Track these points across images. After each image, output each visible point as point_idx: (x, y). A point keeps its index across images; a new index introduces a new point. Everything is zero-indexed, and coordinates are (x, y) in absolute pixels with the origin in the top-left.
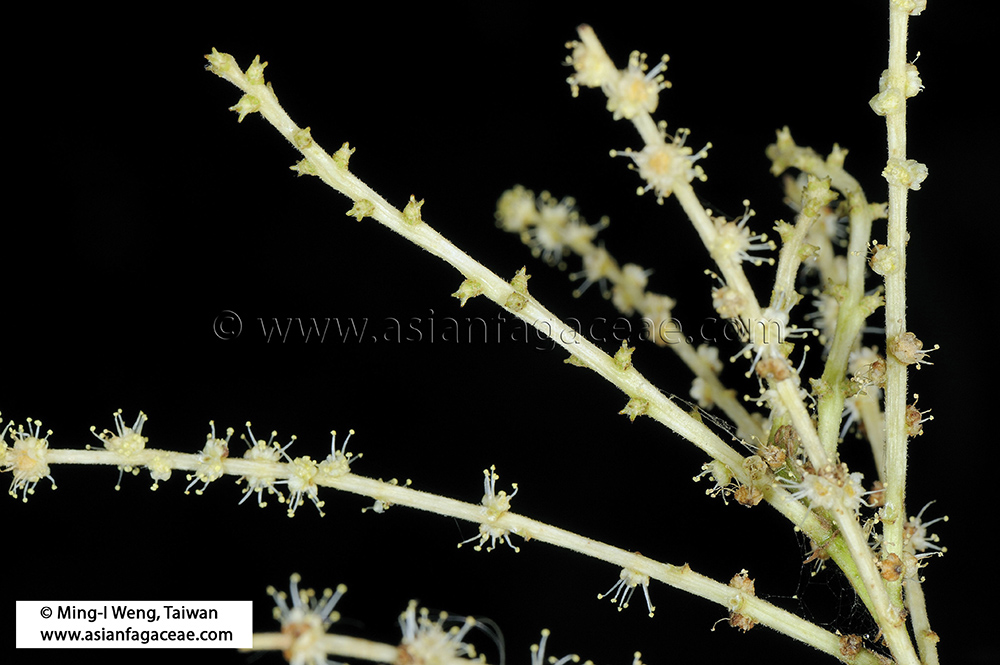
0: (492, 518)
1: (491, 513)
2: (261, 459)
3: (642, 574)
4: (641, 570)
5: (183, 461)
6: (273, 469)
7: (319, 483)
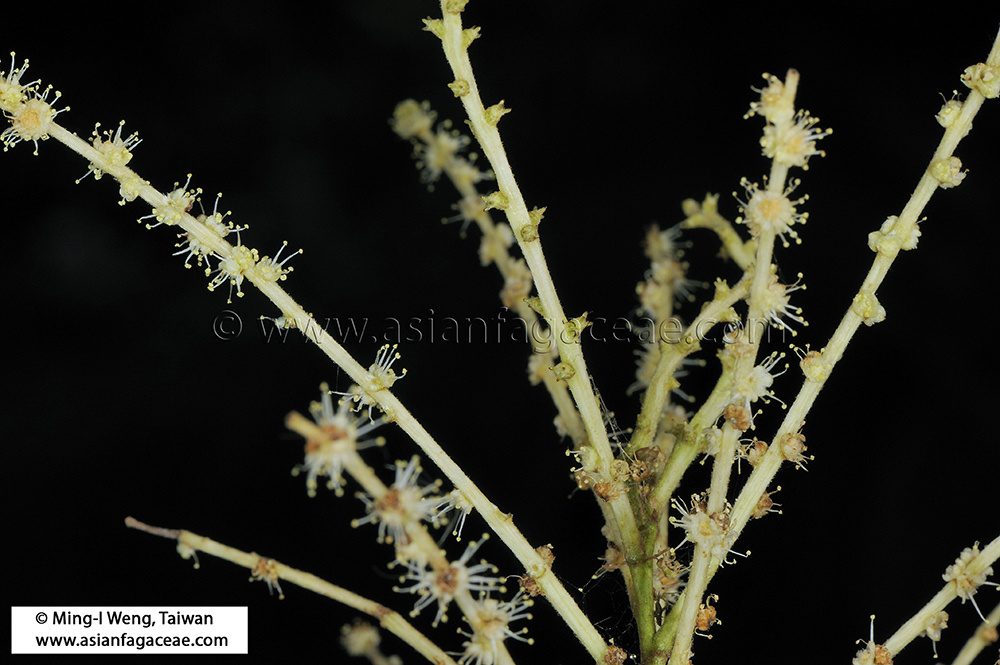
0: (373, 387)
1: (374, 382)
2: (211, 228)
3: (470, 502)
4: (472, 499)
5: (151, 195)
6: (218, 243)
7: (247, 277)
